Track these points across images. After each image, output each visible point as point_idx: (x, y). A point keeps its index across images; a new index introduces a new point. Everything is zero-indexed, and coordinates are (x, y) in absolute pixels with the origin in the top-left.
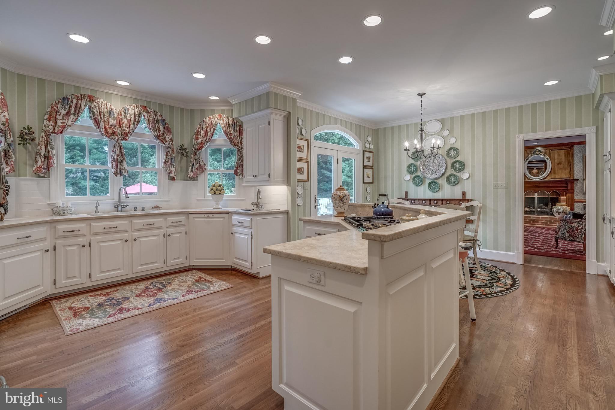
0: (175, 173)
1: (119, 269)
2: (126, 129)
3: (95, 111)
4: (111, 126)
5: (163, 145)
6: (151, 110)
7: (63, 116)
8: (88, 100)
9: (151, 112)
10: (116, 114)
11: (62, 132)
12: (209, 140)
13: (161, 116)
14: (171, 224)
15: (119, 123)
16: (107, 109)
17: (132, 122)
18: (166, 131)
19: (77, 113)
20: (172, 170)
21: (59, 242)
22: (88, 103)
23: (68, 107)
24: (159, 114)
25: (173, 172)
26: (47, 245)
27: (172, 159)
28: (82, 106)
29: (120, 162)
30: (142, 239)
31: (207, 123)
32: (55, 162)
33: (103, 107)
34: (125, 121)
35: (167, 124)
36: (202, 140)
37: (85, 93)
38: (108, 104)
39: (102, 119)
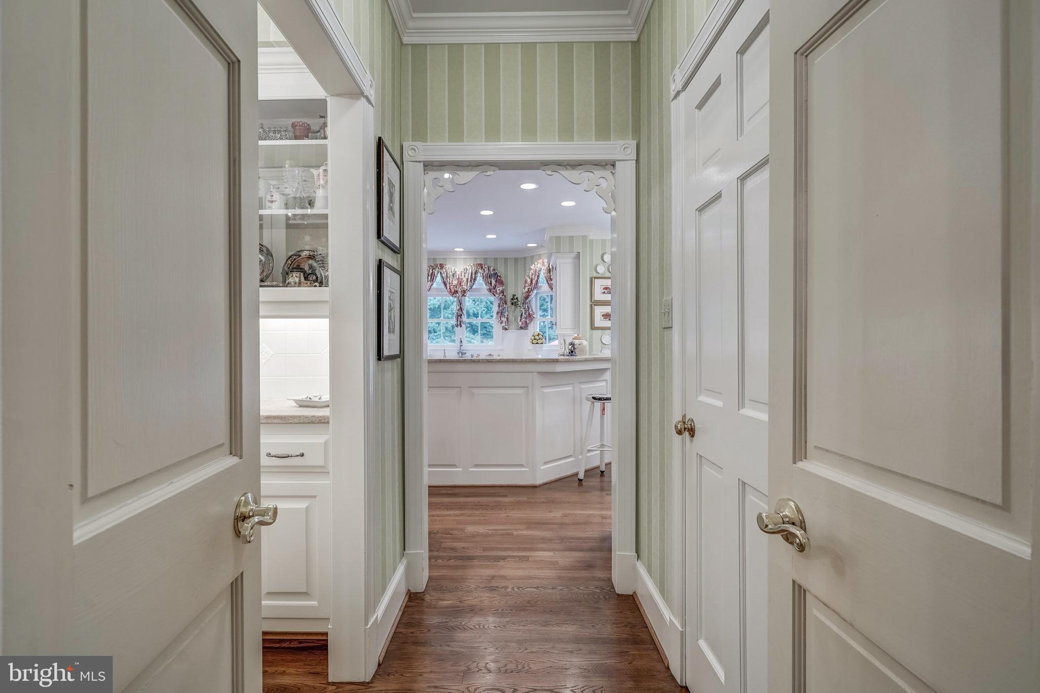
0: (505, 323)
2: (465, 287)
3: (444, 276)
4: (454, 285)
5: (495, 297)
8: (440, 267)
9: (486, 267)
10: (458, 275)
12: (534, 287)
13: (494, 270)
15: (460, 283)
16: (452, 272)
17: (469, 280)
18: (498, 284)
20: (503, 321)
22: (440, 270)
24: (492, 268)
27: (504, 309)
28: (436, 274)
29: (460, 316)
31: (533, 270)
33: (449, 270)
34: (465, 279)
35: (500, 276)
36: (529, 289)
37: (438, 262)
38: (453, 268)
39: (448, 281)
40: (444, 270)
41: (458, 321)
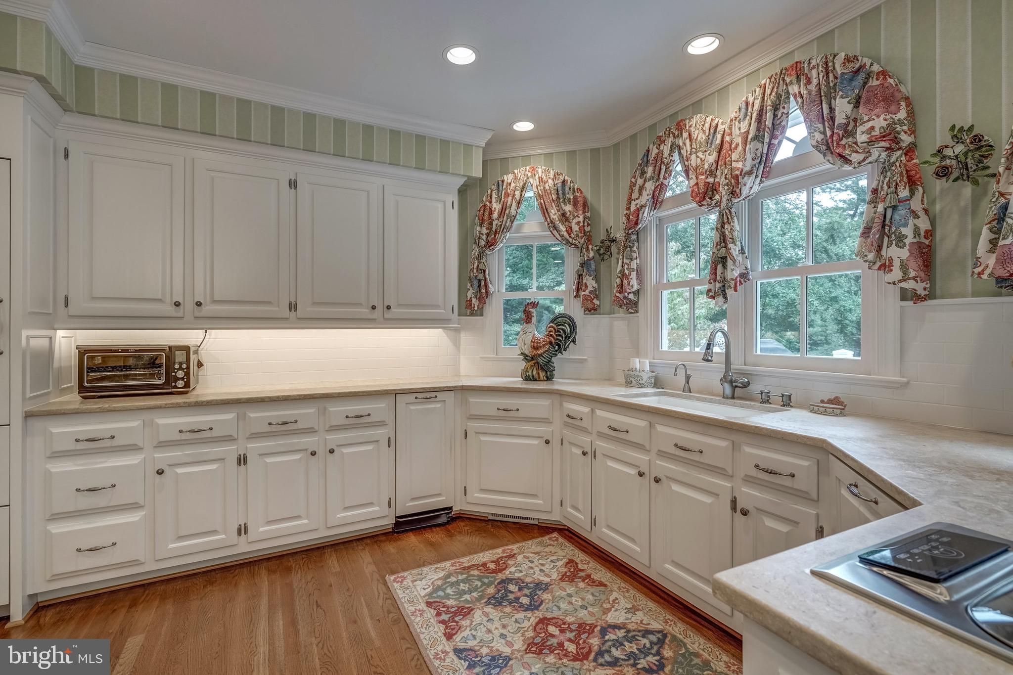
1: (632, 540)
2: (739, 165)
4: (706, 171)
6: (813, 64)
7: (640, 191)
8: (676, 133)
9: (813, 68)
10: (719, 136)
11: (637, 223)
14: (753, 472)
16: (704, 132)
17: (751, 136)
19: (658, 175)
21: (566, 433)
22: (677, 141)
24: (838, 61)
26: (551, 431)
28: (666, 154)
29: (722, 263)
30: (675, 487)
33: (696, 132)
34: (739, 140)
35: (879, 75)
40: (686, 135)
41: (715, 279)
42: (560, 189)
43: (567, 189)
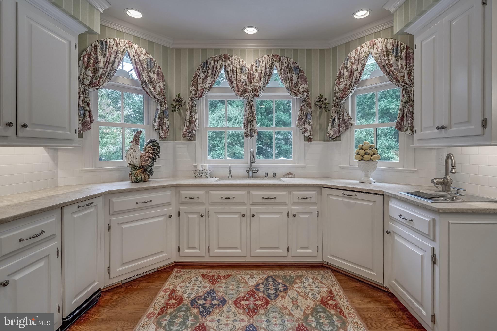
0: (310, 132)
1: (236, 248)
2: (257, 84)
3: (229, 70)
4: (243, 83)
5: (296, 98)
6: (283, 58)
7: (203, 80)
8: (224, 60)
9: (284, 60)
10: (247, 70)
11: (201, 96)
12: (355, 82)
13: (295, 63)
14: (297, 200)
15: (251, 79)
16: (239, 66)
17: (263, 75)
18: (300, 81)
19: (214, 76)
20: (307, 129)
21: (183, 208)
22: (224, 63)
23: (206, 71)
24: (292, 61)
25: (309, 130)
26: (172, 210)
27: (307, 114)
28: (218, 67)
29: (251, 122)
30: (261, 216)
31: (353, 58)
32: (197, 125)
33: (236, 64)
34: (257, 75)
35: (302, 71)
36: (346, 85)
37: (222, 53)
38: (241, 60)
39: (235, 76)
40: (230, 63)
41: (247, 129)
42: (149, 63)
43: (152, 64)
